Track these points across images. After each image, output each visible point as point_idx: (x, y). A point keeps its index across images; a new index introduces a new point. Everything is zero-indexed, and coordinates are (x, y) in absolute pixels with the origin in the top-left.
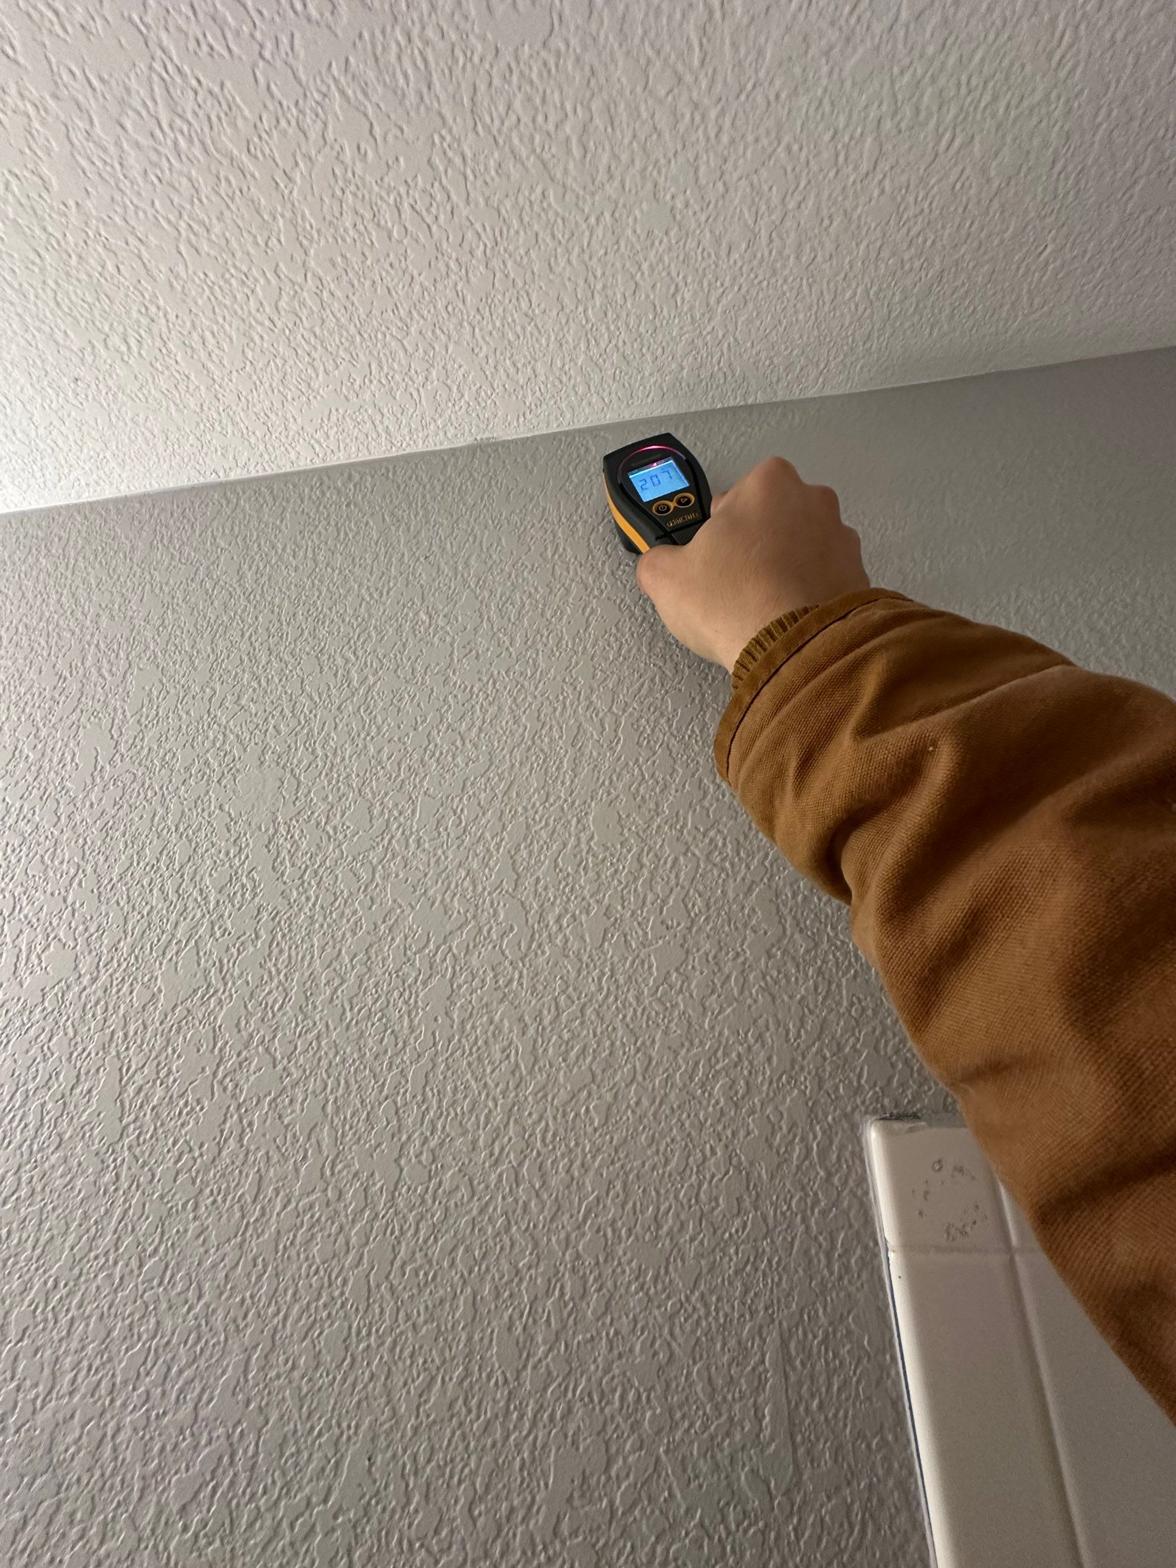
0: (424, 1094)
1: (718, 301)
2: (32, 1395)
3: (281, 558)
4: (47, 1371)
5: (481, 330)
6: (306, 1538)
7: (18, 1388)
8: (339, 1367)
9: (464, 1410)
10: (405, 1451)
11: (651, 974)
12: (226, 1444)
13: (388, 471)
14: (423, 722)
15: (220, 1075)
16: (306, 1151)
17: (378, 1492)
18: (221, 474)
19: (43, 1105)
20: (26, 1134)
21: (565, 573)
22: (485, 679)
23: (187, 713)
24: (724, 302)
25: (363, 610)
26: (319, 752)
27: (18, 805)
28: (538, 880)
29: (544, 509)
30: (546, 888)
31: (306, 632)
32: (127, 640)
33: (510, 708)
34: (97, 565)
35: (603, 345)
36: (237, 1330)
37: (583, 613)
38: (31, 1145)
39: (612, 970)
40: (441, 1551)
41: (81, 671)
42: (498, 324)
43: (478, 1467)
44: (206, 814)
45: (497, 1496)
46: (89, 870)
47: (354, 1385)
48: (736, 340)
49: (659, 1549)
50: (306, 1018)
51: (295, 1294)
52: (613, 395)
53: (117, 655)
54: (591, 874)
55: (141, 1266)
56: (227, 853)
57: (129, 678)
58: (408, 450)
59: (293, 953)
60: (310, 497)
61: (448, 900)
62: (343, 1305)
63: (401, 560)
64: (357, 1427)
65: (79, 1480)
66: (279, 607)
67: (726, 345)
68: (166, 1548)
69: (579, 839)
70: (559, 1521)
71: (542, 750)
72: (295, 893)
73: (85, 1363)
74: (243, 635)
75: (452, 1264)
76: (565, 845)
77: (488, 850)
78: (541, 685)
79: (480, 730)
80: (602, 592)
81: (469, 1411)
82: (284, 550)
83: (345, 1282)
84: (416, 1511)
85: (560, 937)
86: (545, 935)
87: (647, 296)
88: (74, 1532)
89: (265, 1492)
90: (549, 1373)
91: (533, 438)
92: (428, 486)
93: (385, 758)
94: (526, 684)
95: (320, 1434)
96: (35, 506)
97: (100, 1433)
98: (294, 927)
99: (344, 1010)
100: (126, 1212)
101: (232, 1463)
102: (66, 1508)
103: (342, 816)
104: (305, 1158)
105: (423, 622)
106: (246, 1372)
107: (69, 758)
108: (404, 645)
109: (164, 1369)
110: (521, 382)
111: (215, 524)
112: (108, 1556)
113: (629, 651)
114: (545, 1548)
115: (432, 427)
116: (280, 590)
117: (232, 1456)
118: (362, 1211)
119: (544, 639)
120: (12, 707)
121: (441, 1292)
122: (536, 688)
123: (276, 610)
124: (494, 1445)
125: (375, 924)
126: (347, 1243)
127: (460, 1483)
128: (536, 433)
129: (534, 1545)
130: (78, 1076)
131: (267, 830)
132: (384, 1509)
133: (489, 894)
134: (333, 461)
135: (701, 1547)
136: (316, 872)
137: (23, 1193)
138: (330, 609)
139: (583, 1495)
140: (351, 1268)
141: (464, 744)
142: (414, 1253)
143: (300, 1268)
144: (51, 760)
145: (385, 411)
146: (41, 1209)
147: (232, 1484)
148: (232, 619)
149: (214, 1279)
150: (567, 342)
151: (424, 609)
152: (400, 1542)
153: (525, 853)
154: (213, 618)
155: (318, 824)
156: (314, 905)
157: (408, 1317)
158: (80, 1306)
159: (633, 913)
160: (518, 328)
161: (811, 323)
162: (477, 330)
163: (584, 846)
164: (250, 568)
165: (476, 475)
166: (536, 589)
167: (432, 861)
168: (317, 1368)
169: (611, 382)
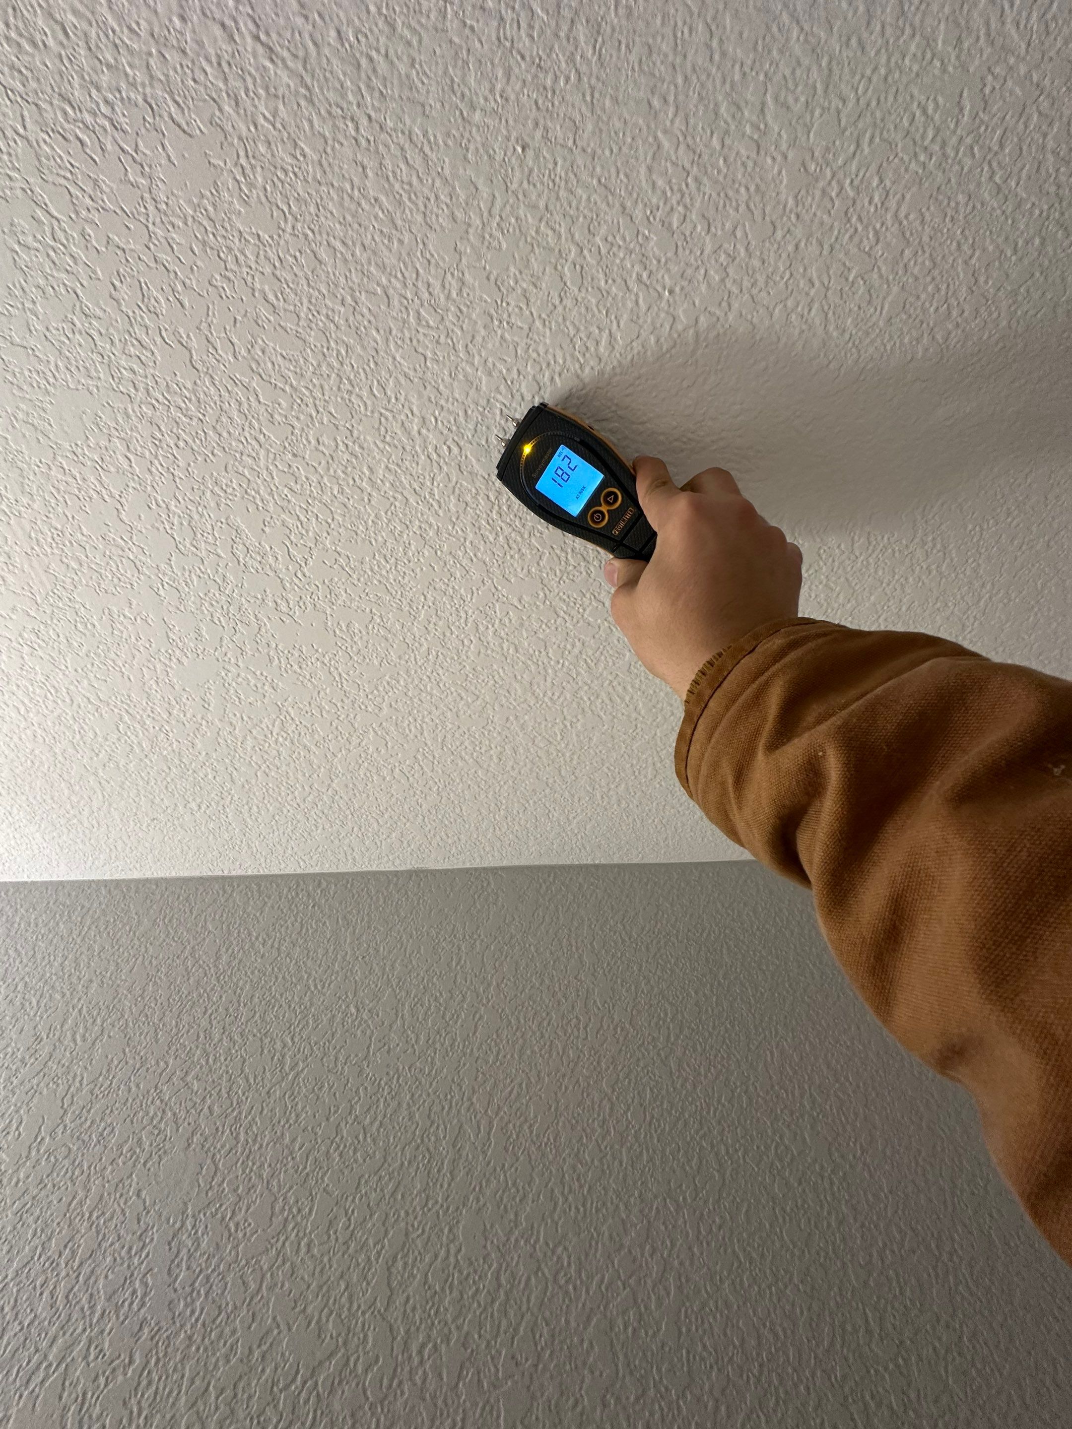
14: (336, 1112)
22: (391, 1074)
28: (408, 1300)
53: (94, 1022)
54: (455, 1293)
63: (343, 959)
69: (448, 1251)
71: (428, 1150)
76: (436, 1257)
77: (369, 1259)
78: (434, 1084)
80: (488, 1001)
82: (257, 938)
85: (420, 1373)
86: (407, 1369)
93: (297, 1148)
94: (423, 1082)
103: (247, 1210)
105: (351, 1015)
108: (334, 1033)
119: (441, 1040)
122: (431, 1086)
133: (364, 1313)
141: (365, 1138)
151: (354, 1003)
155: (223, 1219)
156: (197, 1320)
163: (452, 1260)
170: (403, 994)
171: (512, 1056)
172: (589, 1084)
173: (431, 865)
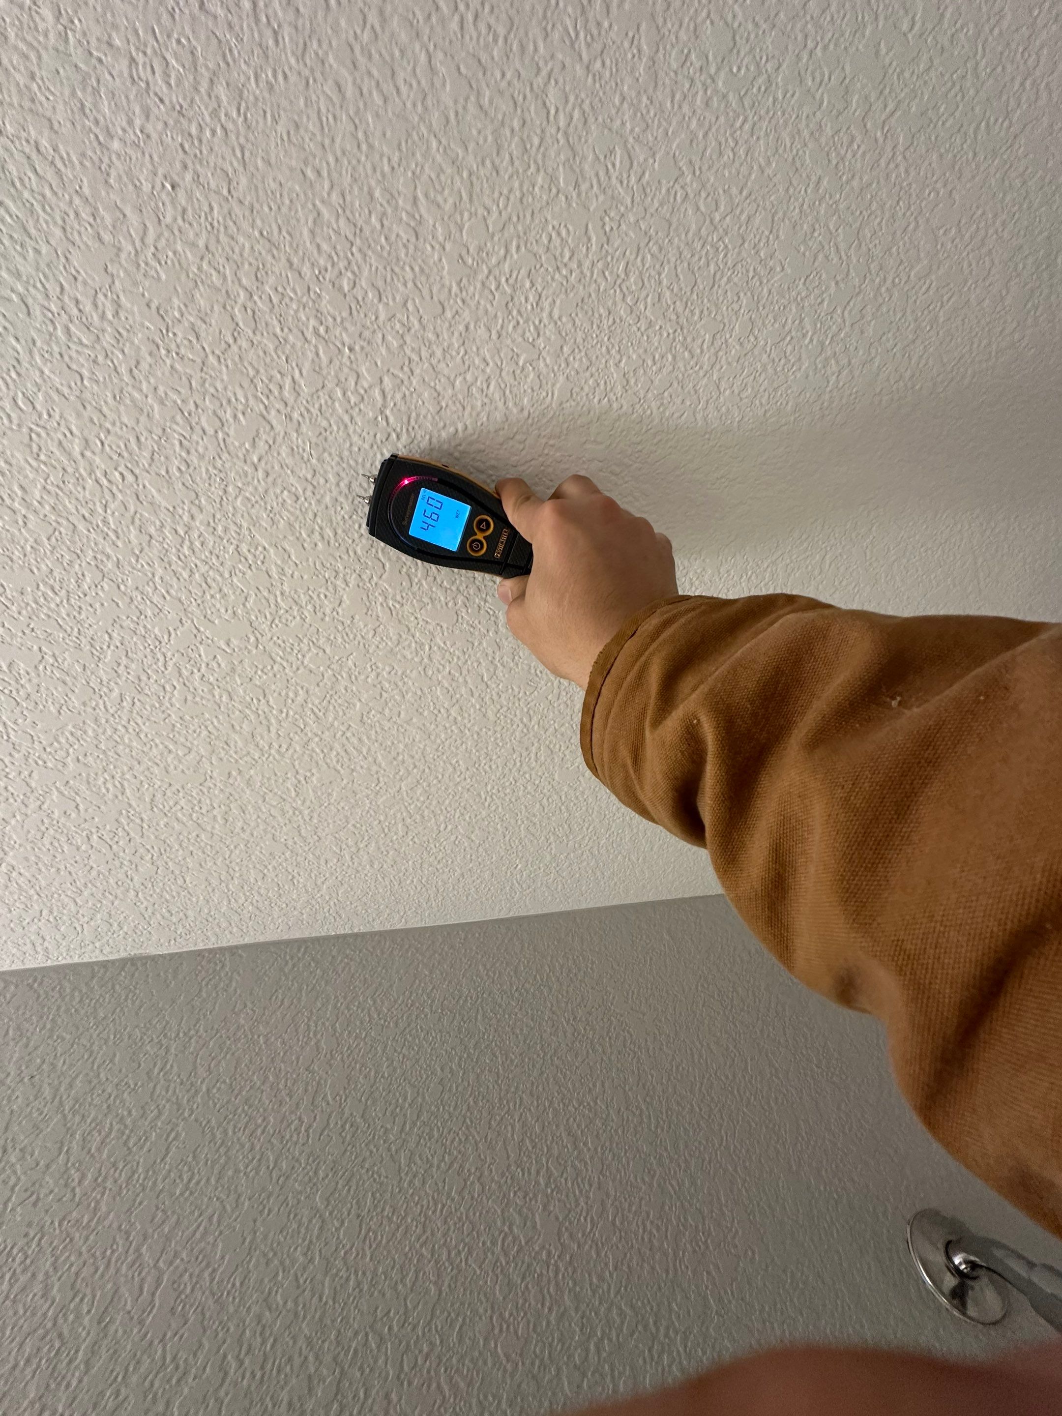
13: (35, 982)
22: (32, 1234)
29: (167, 1024)
33: (46, 1274)
37: (167, 1139)
78: (92, 1237)
80: (192, 1113)
94: (77, 1237)
113: (198, 1183)
128: (185, 950)
170: (77, 1119)
171: (208, 1180)
172: (299, 1201)
173: (153, 950)
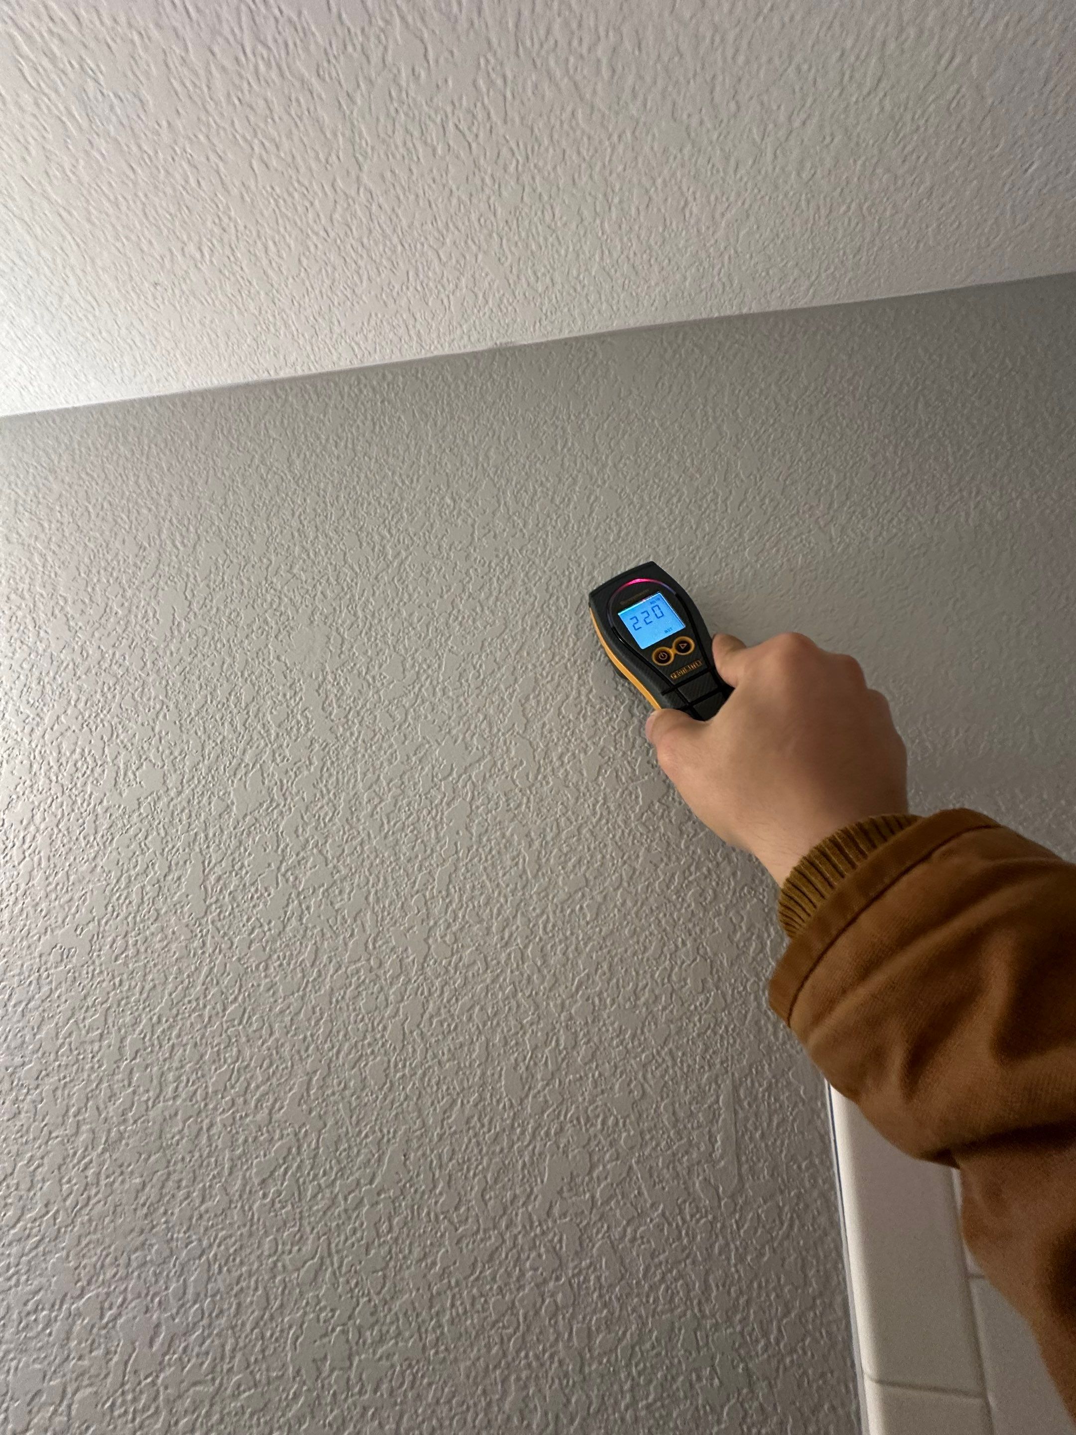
0: (448, 890)
1: (723, 215)
2: (145, 1098)
3: (324, 448)
4: (155, 1082)
5: (508, 240)
6: (356, 1208)
7: (134, 1092)
8: (381, 1089)
9: (478, 1125)
10: (432, 1151)
11: (637, 803)
12: (294, 1140)
13: (417, 372)
14: (448, 591)
15: (283, 870)
16: (353, 930)
17: (411, 1178)
18: (272, 372)
19: (143, 888)
20: (130, 909)
21: (572, 465)
22: (501, 556)
23: (249, 579)
24: (728, 215)
25: (396, 494)
26: (360, 614)
27: (111, 652)
28: (544, 725)
29: (555, 408)
30: (551, 731)
31: (348, 513)
32: (196, 516)
33: (523, 581)
34: (168, 453)
35: (615, 256)
36: (301, 1059)
37: (588, 501)
38: (135, 917)
39: (605, 799)
40: (460, 1222)
41: (158, 542)
42: (523, 234)
43: (489, 1165)
44: (266, 663)
45: (504, 1187)
46: (172, 706)
47: (392, 1103)
48: (736, 252)
49: (629, 1230)
50: (351, 828)
51: (345, 1036)
52: (621, 303)
53: (188, 530)
54: (589, 721)
55: (224, 1010)
56: (285, 695)
57: (199, 549)
58: (436, 353)
59: (340, 777)
60: (349, 395)
61: (468, 739)
62: (383, 1045)
63: (429, 452)
64: (395, 1132)
65: (183, 1159)
66: (324, 491)
67: (726, 257)
68: (250, 1208)
69: (579, 692)
70: (551, 1207)
71: (550, 617)
72: (341, 729)
73: (184, 1078)
74: (293, 515)
75: (470, 1018)
76: (567, 697)
77: (502, 699)
78: (549, 562)
79: (497, 599)
80: (604, 482)
81: (483, 1126)
82: (327, 440)
83: (385, 1028)
84: (441, 1194)
85: (562, 771)
86: (549, 769)
87: (659, 210)
88: (181, 1194)
89: (325, 1174)
90: (546, 1101)
91: (546, 344)
92: (453, 386)
93: (415, 620)
94: (537, 561)
95: (366, 1136)
96: (112, 399)
97: (198, 1126)
98: (341, 756)
99: (383, 824)
100: (211, 969)
101: (299, 1153)
102: (175, 1177)
103: (380, 667)
104: (352, 935)
105: (448, 506)
106: (308, 1090)
107: (151, 615)
108: (432, 526)
109: (245, 1084)
110: (540, 290)
111: (267, 417)
112: (207, 1211)
113: (627, 534)
114: (540, 1224)
115: (459, 332)
116: (325, 475)
117: (299, 1148)
118: (399, 975)
119: (553, 523)
120: (102, 572)
121: (461, 1039)
122: (545, 565)
123: (322, 492)
124: (502, 1150)
125: (408, 756)
126: (387, 1000)
127: (475, 1175)
128: (550, 339)
129: (532, 1223)
130: (170, 867)
131: (317, 678)
132: (416, 1191)
133: (503, 734)
134: (369, 362)
135: (662, 1230)
136: (358, 713)
137: (131, 952)
138: (368, 494)
139: (571, 1190)
140: (389, 1018)
141: (482, 610)
142: (439, 1009)
143: (349, 1017)
144: (136, 616)
145: (418, 316)
146: (145, 966)
147: (299, 1167)
148: (284, 500)
149: (282, 1021)
150: (584, 253)
151: (449, 495)
152: (428, 1214)
153: (533, 703)
154: (268, 498)
155: (360, 674)
156: (357, 739)
157: (435, 1056)
158: (179, 1036)
159: (624, 753)
160: (541, 239)
161: (806, 236)
162: (504, 241)
163: (583, 698)
164: (298, 455)
165: (495, 376)
166: (547, 479)
167: (455, 706)
168: (363, 1090)
169: (619, 290)
